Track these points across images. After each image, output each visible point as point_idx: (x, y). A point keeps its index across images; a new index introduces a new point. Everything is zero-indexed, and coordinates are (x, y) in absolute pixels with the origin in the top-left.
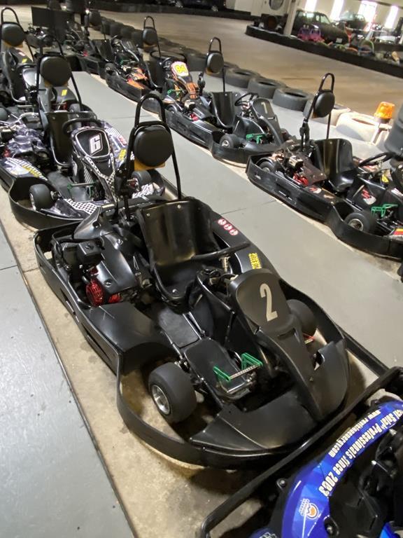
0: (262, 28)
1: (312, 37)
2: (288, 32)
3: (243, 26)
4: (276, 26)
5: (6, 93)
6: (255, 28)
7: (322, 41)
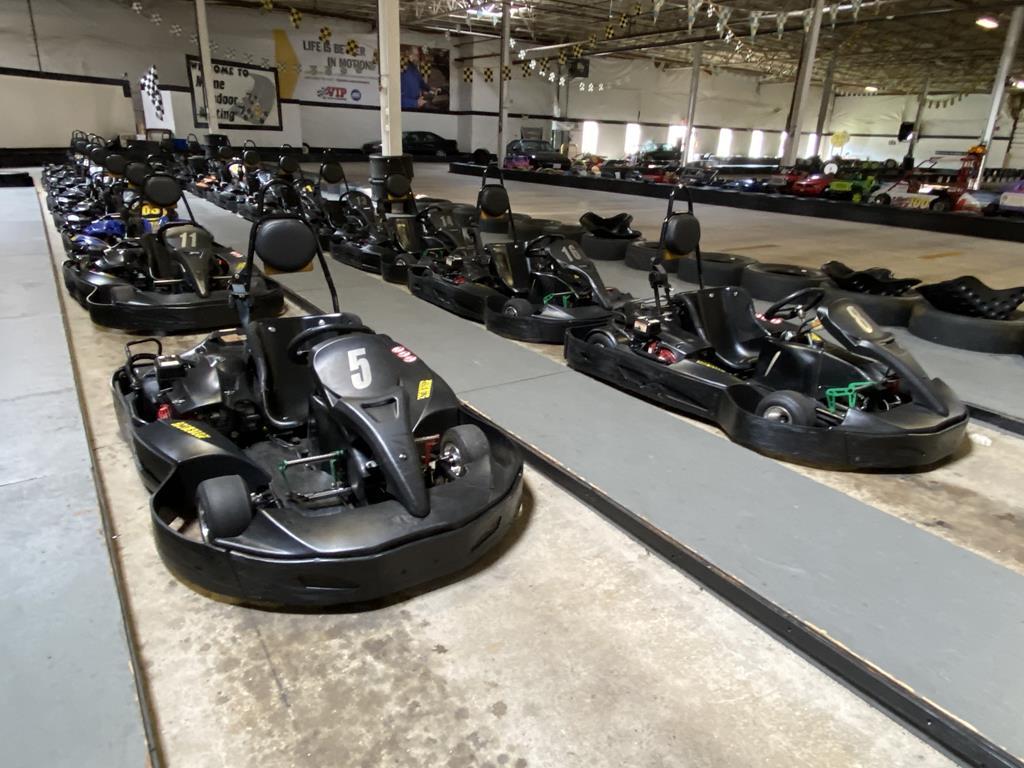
0: (473, 164)
6: (464, 164)
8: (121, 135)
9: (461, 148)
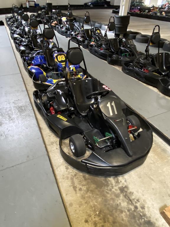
1: (135, 10)
3: (111, 11)
6: (116, 10)
7: (139, 12)
8: (23, 3)
9: (111, 4)
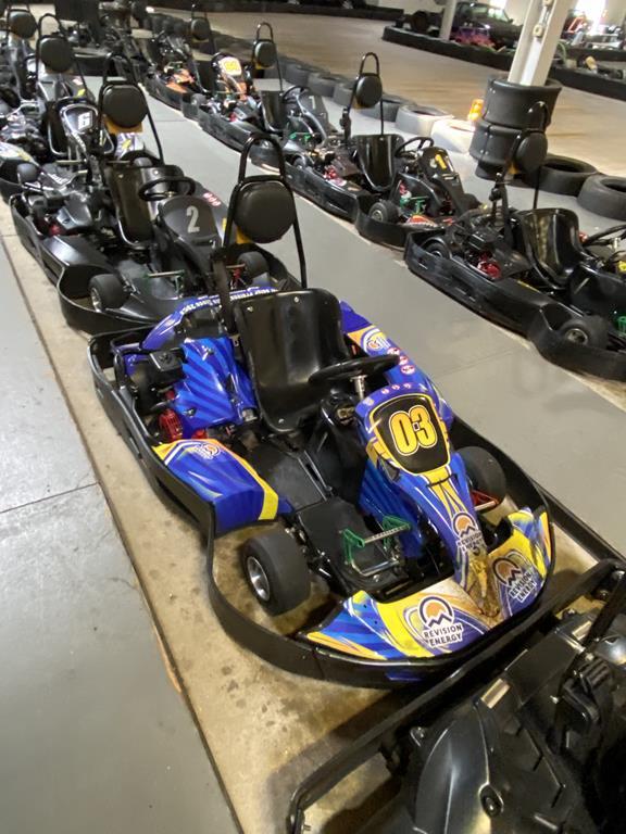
0: (407, 30)
1: (476, 39)
2: (445, 34)
3: (378, 28)
4: (428, 27)
5: (13, 92)
6: (396, 29)
7: (490, 46)
